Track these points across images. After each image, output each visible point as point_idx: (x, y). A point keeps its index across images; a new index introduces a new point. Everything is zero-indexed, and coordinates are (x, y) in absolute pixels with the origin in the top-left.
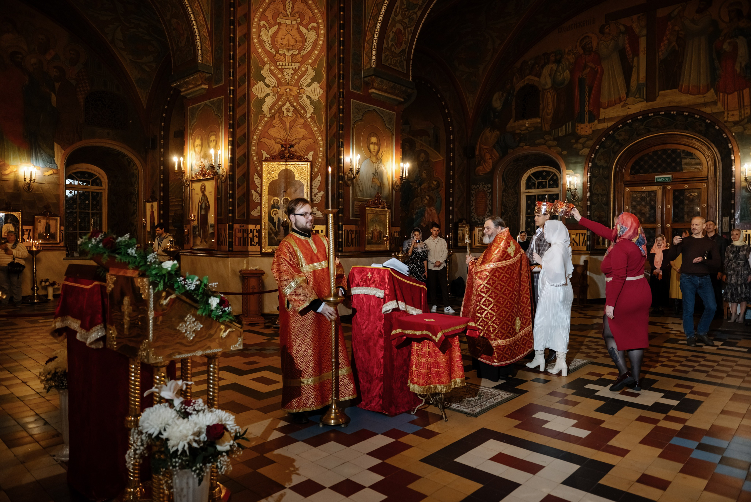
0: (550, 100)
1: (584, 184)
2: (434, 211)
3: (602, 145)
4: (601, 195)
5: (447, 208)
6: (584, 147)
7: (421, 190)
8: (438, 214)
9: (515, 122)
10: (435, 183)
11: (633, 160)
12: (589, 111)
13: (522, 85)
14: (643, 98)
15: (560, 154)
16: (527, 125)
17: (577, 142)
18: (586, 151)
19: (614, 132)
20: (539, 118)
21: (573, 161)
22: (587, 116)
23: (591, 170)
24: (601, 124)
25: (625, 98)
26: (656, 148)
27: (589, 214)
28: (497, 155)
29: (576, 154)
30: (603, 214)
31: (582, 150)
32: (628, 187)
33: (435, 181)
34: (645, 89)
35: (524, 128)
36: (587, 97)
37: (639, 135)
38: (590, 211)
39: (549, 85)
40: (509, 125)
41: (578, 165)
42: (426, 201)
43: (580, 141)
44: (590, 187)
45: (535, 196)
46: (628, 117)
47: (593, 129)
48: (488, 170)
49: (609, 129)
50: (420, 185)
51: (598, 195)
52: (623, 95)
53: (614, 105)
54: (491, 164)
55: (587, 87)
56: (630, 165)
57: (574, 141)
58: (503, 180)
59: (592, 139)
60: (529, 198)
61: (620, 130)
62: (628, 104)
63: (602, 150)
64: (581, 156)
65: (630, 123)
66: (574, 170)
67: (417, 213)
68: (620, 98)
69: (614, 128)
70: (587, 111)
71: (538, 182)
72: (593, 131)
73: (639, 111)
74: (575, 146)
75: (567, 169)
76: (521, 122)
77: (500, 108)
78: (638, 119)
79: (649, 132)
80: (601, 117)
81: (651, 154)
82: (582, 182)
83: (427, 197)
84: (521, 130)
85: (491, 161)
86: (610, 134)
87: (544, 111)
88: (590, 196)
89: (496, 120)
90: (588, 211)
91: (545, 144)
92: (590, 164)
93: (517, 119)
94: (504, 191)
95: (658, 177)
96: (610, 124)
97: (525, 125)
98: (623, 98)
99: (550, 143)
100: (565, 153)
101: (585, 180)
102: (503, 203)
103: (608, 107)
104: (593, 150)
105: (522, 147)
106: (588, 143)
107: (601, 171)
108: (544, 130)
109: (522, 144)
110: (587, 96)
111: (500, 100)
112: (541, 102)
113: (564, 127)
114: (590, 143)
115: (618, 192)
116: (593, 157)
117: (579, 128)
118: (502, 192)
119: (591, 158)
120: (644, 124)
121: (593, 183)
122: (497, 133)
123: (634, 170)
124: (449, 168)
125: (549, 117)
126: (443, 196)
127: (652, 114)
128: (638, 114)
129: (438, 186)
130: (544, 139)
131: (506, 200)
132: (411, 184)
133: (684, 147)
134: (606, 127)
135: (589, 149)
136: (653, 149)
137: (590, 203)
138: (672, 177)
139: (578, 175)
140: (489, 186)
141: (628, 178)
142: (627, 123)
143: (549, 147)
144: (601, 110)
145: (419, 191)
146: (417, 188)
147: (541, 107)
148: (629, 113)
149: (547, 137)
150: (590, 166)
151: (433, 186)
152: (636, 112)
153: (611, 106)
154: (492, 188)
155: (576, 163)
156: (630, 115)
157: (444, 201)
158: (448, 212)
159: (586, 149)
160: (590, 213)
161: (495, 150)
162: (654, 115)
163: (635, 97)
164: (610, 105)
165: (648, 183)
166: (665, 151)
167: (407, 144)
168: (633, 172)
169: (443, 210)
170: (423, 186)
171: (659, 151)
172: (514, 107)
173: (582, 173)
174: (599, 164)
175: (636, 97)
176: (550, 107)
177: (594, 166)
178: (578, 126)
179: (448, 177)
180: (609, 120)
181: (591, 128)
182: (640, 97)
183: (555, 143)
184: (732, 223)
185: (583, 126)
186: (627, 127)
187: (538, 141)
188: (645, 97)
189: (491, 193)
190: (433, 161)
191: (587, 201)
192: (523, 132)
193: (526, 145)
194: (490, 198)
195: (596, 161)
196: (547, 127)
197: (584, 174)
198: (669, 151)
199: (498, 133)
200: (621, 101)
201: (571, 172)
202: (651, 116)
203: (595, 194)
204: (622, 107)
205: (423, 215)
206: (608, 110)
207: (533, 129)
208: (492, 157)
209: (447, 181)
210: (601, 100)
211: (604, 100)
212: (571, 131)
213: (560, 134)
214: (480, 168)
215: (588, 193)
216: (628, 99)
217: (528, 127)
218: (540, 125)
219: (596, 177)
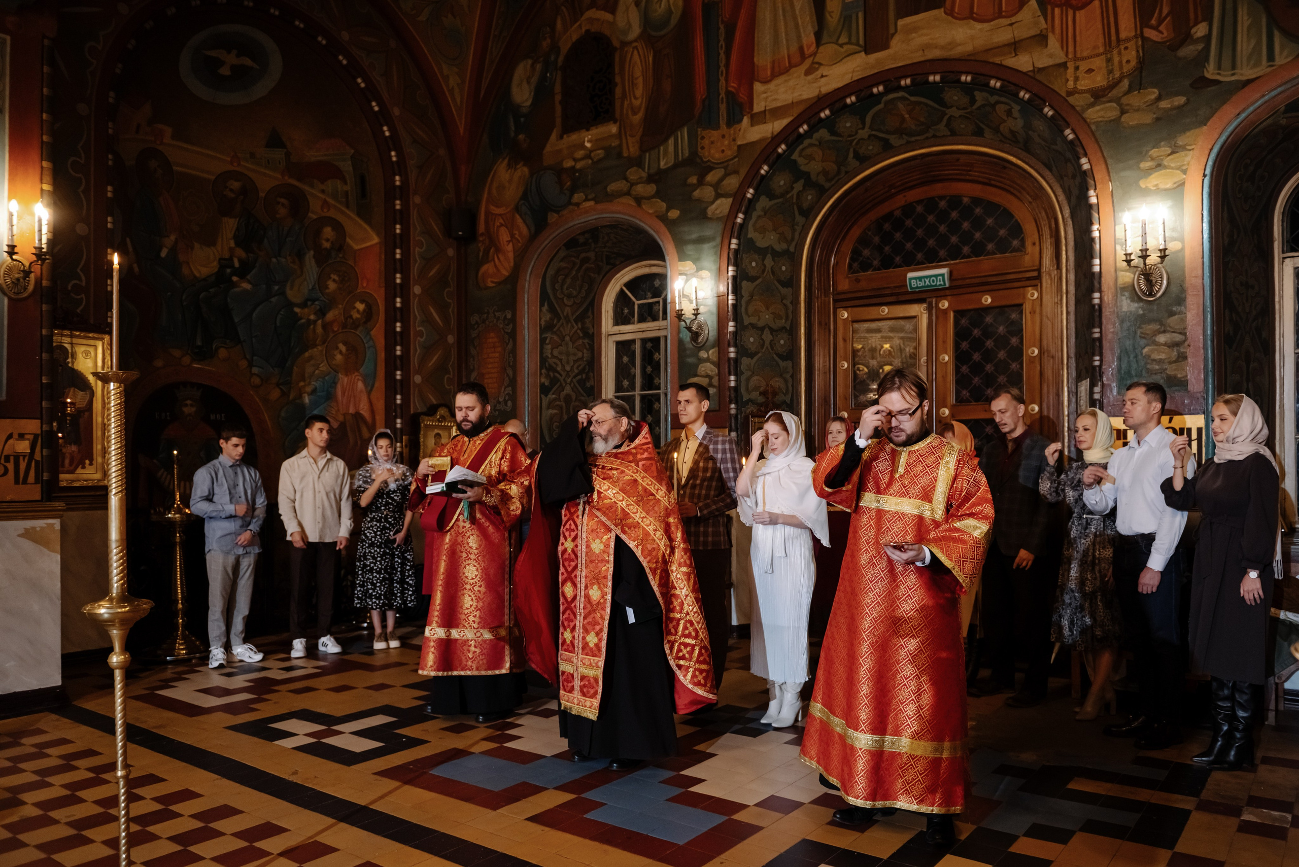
0: (638, 72)
1: (721, 300)
2: (360, 385)
3: (762, 186)
4: (772, 331)
5: (390, 376)
6: (718, 196)
7: (324, 327)
8: (369, 393)
9: (561, 137)
10: (361, 306)
11: (856, 232)
12: (728, 93)
13: (575, 37)
14: (858, 44)
15: (663, 218)
16: (588, 145)
17: (701, 182)
18: (722, 206)
19: (791, 147)
20: (615, 122)
21: (694, 236)
22: (723, 107)
23: (736, 259)
24: (756, 128)
25: (814, 45)
26: (913, 195)
27: (733, 384)
28: (525, 231)
29: (702, 217)
30: (777, 383)
31: (713, 202)
32: (845, 308)
33: (362, 302)
34: (861, 15)
35: (580, 154)
36: (722, 56)
37: (864, 160)
38: (736, 375)
39: (636, 31)
40: (548, 148)
41: (706, 246)
42: (339, 357)
43: (711, 177)
44: (734, 306)
45: (633, 341)
46: (821, 101)
47: (739, 143)
48: (506, 273)
49: (776, 139)
50: (322, 313)
51: (762, 329)
52: (808, 38)
53: (786, 71)
54: (511, 255)
55: (722, 27)
56: (847, 248)
57: (693, 180)
58: (544, 297)
59: (736, 172)
60: (624, 347)
61: (807, 142)
62: (820, 64)
63: (764, 202)
64: (711, 219)
65: (827, 117)
66: (696, 260)
67: (314, 391)
68: (801, 49)
69: (789, 135)
70: (723, 95)
71: (639, 305)
72: (739, 147)
73: (847, 80)
74: (696, 194)
75: (680, 260)
76: (574, 137)
77: (528, 103)
78: (846, 106)
79: (888, 149)
80: (758, 107)
81: (898, 213)
82: (715, 291)
83: (343, 348)
84: (575, 160)
85: (510, 248)
86: (779, 155)
87: (626, 103)
88: (735, 333)
89: (521, 137)
90: (730, 374)
91: (628, 193)
92: (734, 241)
93: (567, 129)
94: (547, 328)
95: (916, 277)
96: (779, 125)
97: (582, 146)
98: (809, 47)
99: (640, 189)
100: (674, 214)
101: (722, 288)
102: (543, 360)
103: (774, 76)
104: (739, 203)
105: (578, 205)
106: (725, 182)
107: (769, 262)
108: (625, 154)
109: (577, 197)
110: (722, 52)
111: (528, 82)
112: (618, 79)
113: (671, 141)
114: (732, 182)
115: (820, 323)
116: (739, 220)
117: (706, 142)
118: (543, 331)
119: (734, 223)
120: (868, 119)
121: (745, 293)
122: (523, 171)
123: (859, 263)
124: (391, 266)
125: (637, 118)
126: (381, 342)
127: (881, 88)
128: (846, 90)
129: (369, 314)
130: (626, 179)
131: (556, 353)
132: (297, 310)
133: (979, 187)
134: (769, 135)
135: (730, 200)
136: (900, 200)
137: (737, 353)
138: (951, 273)
139: (705, 274)
140: (509, 316)
141: (844, 285)
142: (821, 120)
143: (639, 200)
144: (758, 87)
145: (319, 330)
146: (315, 322)
147: (618, 91)
148: (825, 90)
149: (633, 174)
150: (733, 246)
151: (356, 315)
152: (840, 85)
153: (781, 74)
154: (513, 321)
155: (701, 241)
156: (828, 95)
157: (382, 355)
158: (391, 387)
159: (723, 199)
160: (736, 381)
161: (519, 220)
162: (887, 91)
163: (836, 43)
164: (779, 71)
165: (892, 295)
166: (931, 204)
167: (282, 200)
168: (855, 265)
169: (380, 384)
170: (330, 316)
171: (919, 202)
172: (558, 98)
173: (714, 267)
174: (761, 243)
175: (841, 41)
176: (639, 92)
177: (747, 246)
178: (703, 138)
179: (391, 291)
180: (776, 113)
181: (734, 140)
182: (849, 43)
183: (652, 189)
184: (1097, 396)
185: (715, 134)
186: (823, 133)
187: (613, 187)
188: (861, 42)
189: (513, 335)
190: (356, 247)
191: (729, 346)
192: (579, 166)
193: (587, 200)
194: (510, 346)
195: (752, 234)
196: (632, 148)
197: (719, 269)
198: (943, 204)
199: (526, 170)
200: (803, 57)
201: (688, 266)
202: (880, 95)
203: (753, 326)
204: (808, 72)
205: (330, 396)
206: (772, 85)
207: (601, 153)
208: (512, 236)
209: (390, 302)
210: (755, 60)
211: (763, 59)
212: (687, 154)
213: (662, 164)
214: (487, 268)
215: (731, 324)
216: (822, 49)
217: (591, 151)
218: (615, 143)
219: (752, 279)
